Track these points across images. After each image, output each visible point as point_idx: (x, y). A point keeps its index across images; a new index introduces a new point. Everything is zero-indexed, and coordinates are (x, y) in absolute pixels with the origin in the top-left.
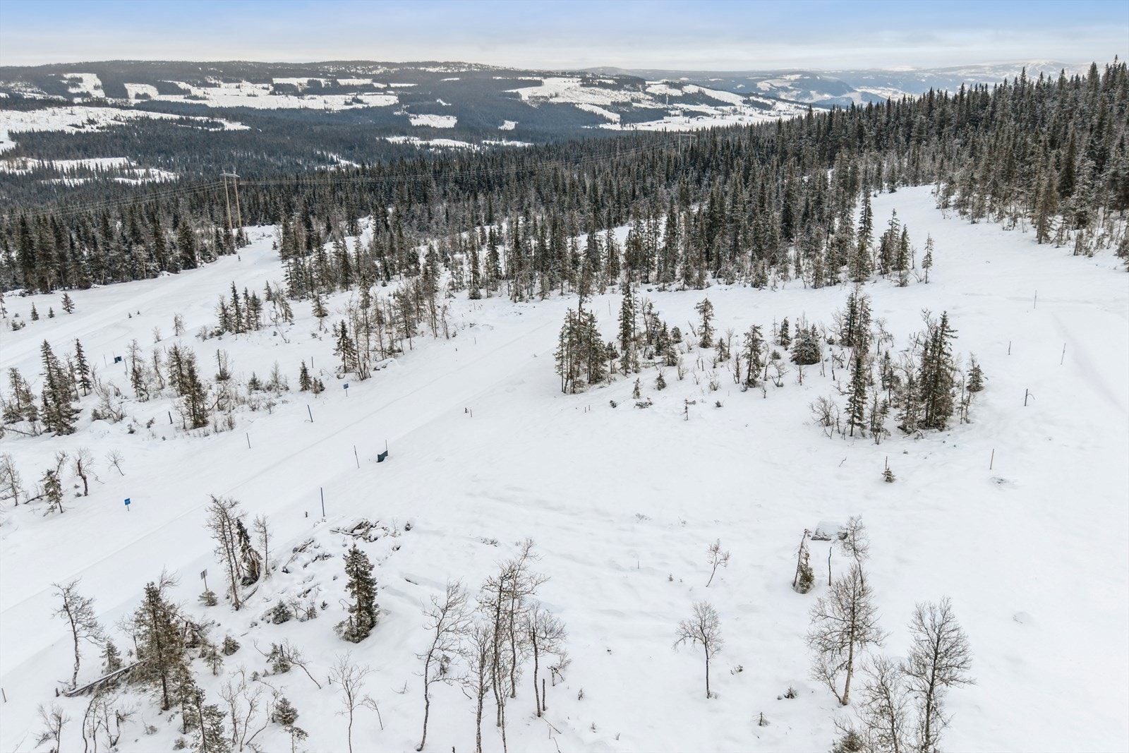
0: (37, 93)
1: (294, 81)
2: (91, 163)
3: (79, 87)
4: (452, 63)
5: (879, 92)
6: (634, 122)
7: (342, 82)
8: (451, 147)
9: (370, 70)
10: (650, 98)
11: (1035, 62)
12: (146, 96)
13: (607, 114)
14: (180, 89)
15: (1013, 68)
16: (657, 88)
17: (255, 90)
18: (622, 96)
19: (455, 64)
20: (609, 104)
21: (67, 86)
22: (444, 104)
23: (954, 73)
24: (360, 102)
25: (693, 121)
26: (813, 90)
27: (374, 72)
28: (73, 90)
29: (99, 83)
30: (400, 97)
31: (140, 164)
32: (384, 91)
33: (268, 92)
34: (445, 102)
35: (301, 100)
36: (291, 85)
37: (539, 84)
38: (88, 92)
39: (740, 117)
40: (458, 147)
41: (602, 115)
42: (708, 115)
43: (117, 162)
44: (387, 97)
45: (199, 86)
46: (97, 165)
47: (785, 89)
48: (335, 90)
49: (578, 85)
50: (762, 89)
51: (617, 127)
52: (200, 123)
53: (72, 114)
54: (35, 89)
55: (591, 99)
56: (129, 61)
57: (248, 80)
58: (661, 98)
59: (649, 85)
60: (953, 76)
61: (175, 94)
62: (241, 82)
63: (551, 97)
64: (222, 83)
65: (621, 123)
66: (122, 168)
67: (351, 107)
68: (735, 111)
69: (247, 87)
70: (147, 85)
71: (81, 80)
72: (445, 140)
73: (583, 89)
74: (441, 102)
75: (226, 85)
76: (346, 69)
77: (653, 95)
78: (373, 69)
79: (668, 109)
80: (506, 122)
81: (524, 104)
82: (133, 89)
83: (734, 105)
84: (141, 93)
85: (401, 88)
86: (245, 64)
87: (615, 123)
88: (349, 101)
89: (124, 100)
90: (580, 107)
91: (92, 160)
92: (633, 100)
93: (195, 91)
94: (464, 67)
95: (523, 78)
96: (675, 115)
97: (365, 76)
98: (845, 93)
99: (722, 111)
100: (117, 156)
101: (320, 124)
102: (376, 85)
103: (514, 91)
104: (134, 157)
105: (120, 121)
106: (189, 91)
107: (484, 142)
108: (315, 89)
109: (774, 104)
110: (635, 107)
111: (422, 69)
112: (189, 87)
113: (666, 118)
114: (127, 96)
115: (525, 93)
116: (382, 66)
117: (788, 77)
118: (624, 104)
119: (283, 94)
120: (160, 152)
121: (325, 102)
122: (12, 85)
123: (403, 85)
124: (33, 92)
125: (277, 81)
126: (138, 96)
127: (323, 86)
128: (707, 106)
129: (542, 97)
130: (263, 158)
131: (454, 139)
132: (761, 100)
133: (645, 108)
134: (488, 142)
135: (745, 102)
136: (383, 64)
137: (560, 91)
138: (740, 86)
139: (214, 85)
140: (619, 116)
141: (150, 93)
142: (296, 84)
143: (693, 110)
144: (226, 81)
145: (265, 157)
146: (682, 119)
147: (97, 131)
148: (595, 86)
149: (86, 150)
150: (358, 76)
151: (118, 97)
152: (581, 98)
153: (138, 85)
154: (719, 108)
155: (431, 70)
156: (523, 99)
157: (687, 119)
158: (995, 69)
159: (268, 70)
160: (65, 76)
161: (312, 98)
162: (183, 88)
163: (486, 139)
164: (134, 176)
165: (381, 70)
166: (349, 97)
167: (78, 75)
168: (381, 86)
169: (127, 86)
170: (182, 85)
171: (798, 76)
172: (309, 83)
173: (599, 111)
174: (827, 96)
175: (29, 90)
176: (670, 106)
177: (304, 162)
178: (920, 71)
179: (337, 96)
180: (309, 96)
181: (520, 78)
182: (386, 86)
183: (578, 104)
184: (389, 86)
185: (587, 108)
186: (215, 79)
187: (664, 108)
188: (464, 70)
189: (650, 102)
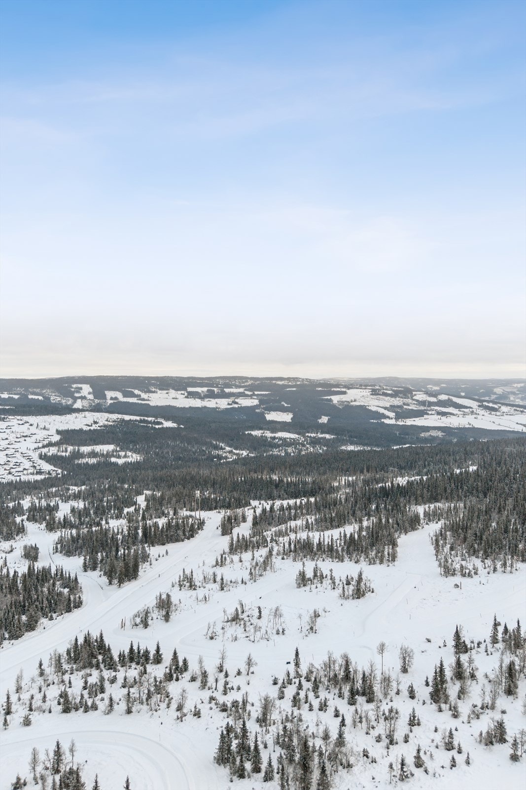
0: (57, 396)
1: (199, 390)
2: (98, 448)
3: (80, 392)
4: (292, 378)
6: (404, 418)
7: (227, 390)
8: (288, 438)
9: (243, 383)
10: (416, 403)
12: (116, 398)
13: (387, 413)
14: (135, 394)
16: (420, 397)
17: (177, 395)
18: (397, 402)
19: (294, 379)
20: (388, 406)
21: (74, 392)
22: (286, 405)
24: (237, 403)
25: (444, 418)
27: (246, 384)
28: (77, 395)
29: (91, 390)
30: (260, 401)
31: (122, 450)
32: (251, 396)
33: (184, 396)
34: (286, 404)
35: (203, 402)
36: (197, 392)
37: (345, 393)
38: (85, 396)
39: (475, 416)
40: (292, 439)
41: (383, 414)
42: (453, 415)
43: (111, 447)
44: (253, 400)
45: (146, 392)
46: (101, 450)
47: (514, 393)
48: (223, 395)
49: (369, 394)
50: (498, 393)
51: (393, 422)
52: (150, 422)
53: (85, 417)
54: (57, 394)
55: (376, 403)
56: (107, 376)
57: (174, 389)
58: (423, 403)
59: (415, 395)
61: (132, 397)
62: (169, 390)
63: (352, 401)
64: (158, 390)
65: (395, 418)
66: (113, 451)
67: (231, 406)
68: (472, 412)
69: (173, 393)
70: (117, 392)
71: (81, 389)
72: (285, 433)
73: (372, 396)
74: (284, 404)
75: (161, 391)
76: (229, 381)
77: (417, 401)
78: (245, 382)
79: (427, 410)
80: (323, 417)
81: (334, 406)
82: (110, 394)
83: (472, 408)
84: (113, 396)
85: (261, 395)
86: (171, 378)
87: (392, 419)
88: (230, 403)
89: (104, 401)
90: (370, 408)
91: (98, 446)
92: (404, 404)
93: (143, 395)
94: (299, 381)
95: (335, 389)
96: (432, 414)
97: (240, 387)
99: (464, 412)
100: (110, 444)
101: (214, 422)
102: (247, 392)
103: (329, 398)
104: (117, 445)
105: (109, 421)
106: (140, 396)
107: (307, 434)
108: (211, 395)
109: (500, 407)
110: (406, 409)
111: (274, 382)
112: (139, 393)
113: (426, 416)
114: (106, 399)
115: (335, 399)
116: (250, 380)
117: (515, 385)
118: (398, 407)
119: (193, 397)
120: (132, 442)
121: (216, 403)
122: (44, 391)
123: (262, 393)
124: (55, 396)
125: (190, 389)
126: (112, 399)
127: (216, 392)
128: (454, 409)
129: (346, 401)
130: (184, 445)
131: (290, 432)
132: (491, 405)
133: (412, 410)
134: (309, 435)
135: (479, 406)
136: (252, 379)
137: (357, 397)
139: (154, 392)
140: (394, 414)
141: (118, 397)
142: (200, 392)
143: (444, 411)
144: (160, 389)
145: (186, 445)
146: (436, 417)
147: (99, 428)
148: (380, 395)
149: (94, 441)
150: (237, 387)
151: (101, 399)
152: (370, 403)
153: (112, 392)
154: (461, 410)
155: (279, 383)
156: (334, 402)
157: (439, 417)
159: (185, 382)
160: (73, 386)
161: (209, 401)
162: (136, 394)
163: (308, 433)
164: (119, 457)
165: (250, 382)
166: (230, 400)
167: (80, 386)
168: (250, 393)
169: (106, 392)
170: (136, 392)
171: (523, 385)
172: (208, 391)
173: (382, 411)
175: (53, 394)
176: (429, 408)
177: (206, 449)
179: (223, 399)
180: (207, 400)
181: (333, 389)
182: (252, 393)
183: (368, 406)
184: (254, 393)
185: (374, 409)
186: (155, 388)
187: (425, 410)
188: (299, 383)
189: (415, 406)
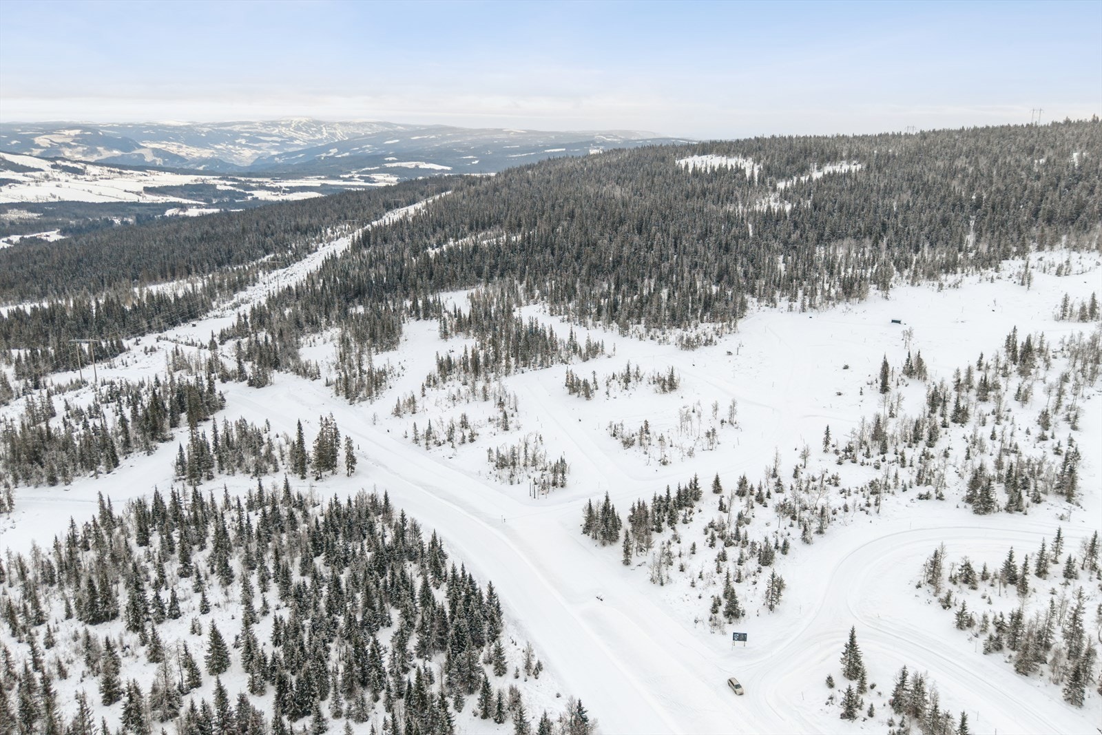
5: (164, 146)
11: (297, 119)
15: (280, 124)
23: (229, 128)
26: (99, 146)
39: (57, 183)
42: (18, 182)
47: (68, 145)
50: (42, 145)
60: (229, 132)
68: (47, 177)
83: (42, 170)
98: (135, 149)
99: (33, 177)
117: (67, 132)
128: (14, 173)
132: (70, 164)
135: (53, 167)
138: (14, 142)
154: (27, 174)
158: (265, 125)
171: (78, 132)
174: (116, 152)
178: (198, 126)
